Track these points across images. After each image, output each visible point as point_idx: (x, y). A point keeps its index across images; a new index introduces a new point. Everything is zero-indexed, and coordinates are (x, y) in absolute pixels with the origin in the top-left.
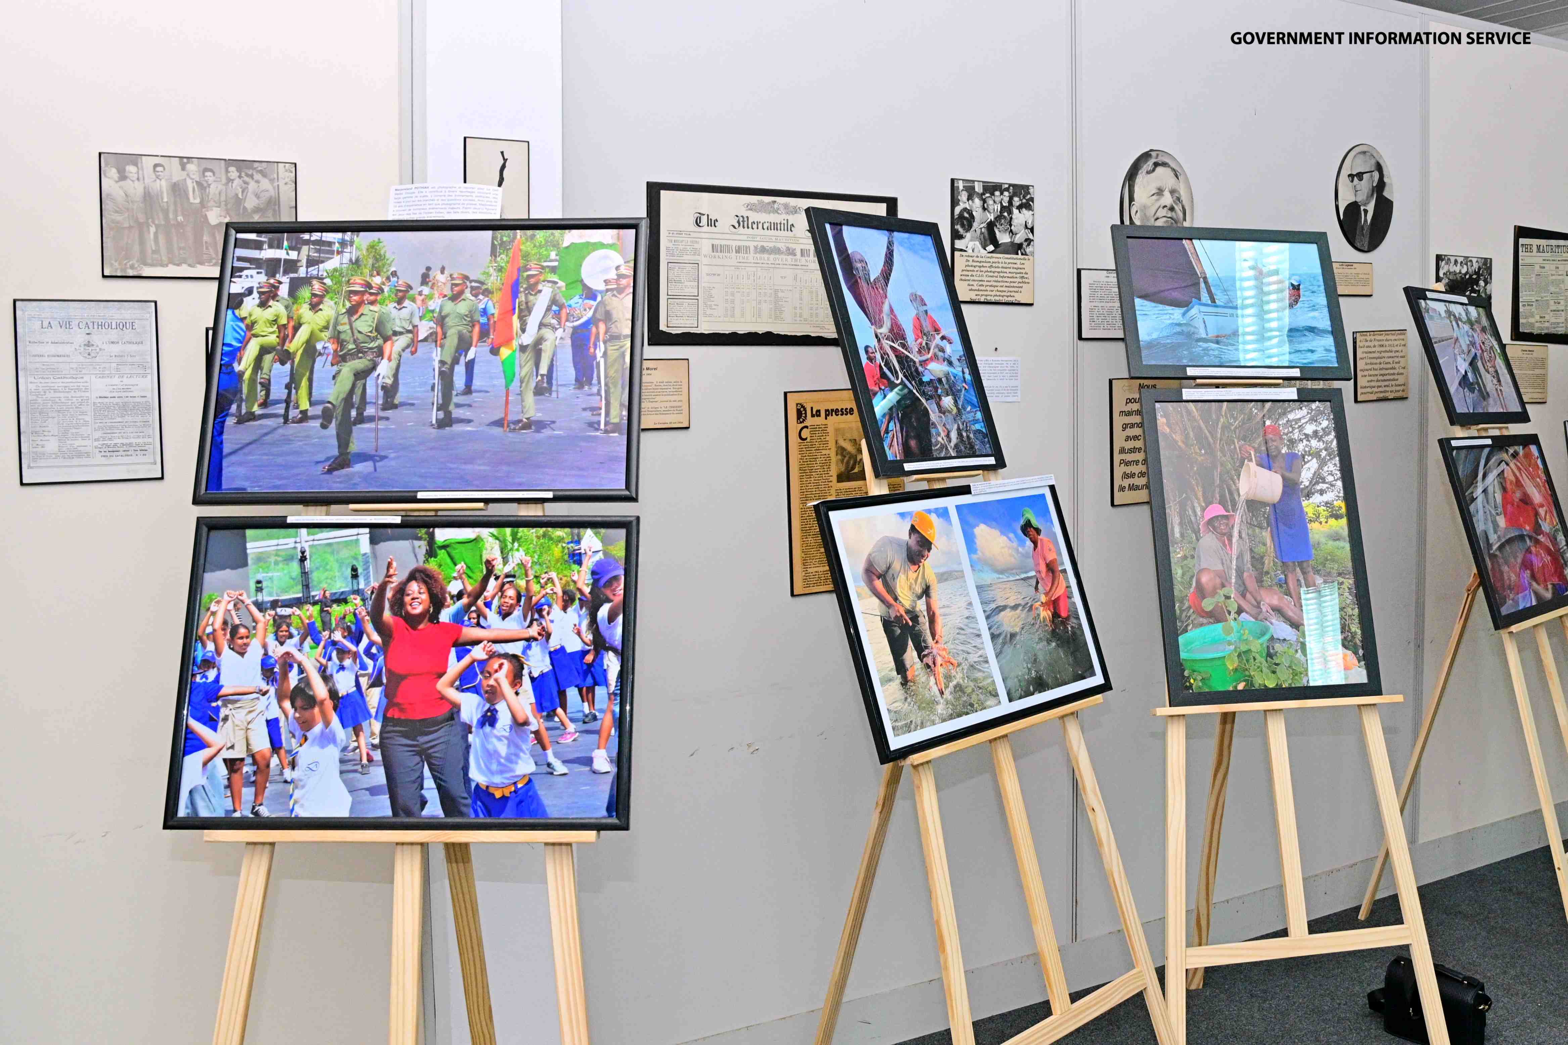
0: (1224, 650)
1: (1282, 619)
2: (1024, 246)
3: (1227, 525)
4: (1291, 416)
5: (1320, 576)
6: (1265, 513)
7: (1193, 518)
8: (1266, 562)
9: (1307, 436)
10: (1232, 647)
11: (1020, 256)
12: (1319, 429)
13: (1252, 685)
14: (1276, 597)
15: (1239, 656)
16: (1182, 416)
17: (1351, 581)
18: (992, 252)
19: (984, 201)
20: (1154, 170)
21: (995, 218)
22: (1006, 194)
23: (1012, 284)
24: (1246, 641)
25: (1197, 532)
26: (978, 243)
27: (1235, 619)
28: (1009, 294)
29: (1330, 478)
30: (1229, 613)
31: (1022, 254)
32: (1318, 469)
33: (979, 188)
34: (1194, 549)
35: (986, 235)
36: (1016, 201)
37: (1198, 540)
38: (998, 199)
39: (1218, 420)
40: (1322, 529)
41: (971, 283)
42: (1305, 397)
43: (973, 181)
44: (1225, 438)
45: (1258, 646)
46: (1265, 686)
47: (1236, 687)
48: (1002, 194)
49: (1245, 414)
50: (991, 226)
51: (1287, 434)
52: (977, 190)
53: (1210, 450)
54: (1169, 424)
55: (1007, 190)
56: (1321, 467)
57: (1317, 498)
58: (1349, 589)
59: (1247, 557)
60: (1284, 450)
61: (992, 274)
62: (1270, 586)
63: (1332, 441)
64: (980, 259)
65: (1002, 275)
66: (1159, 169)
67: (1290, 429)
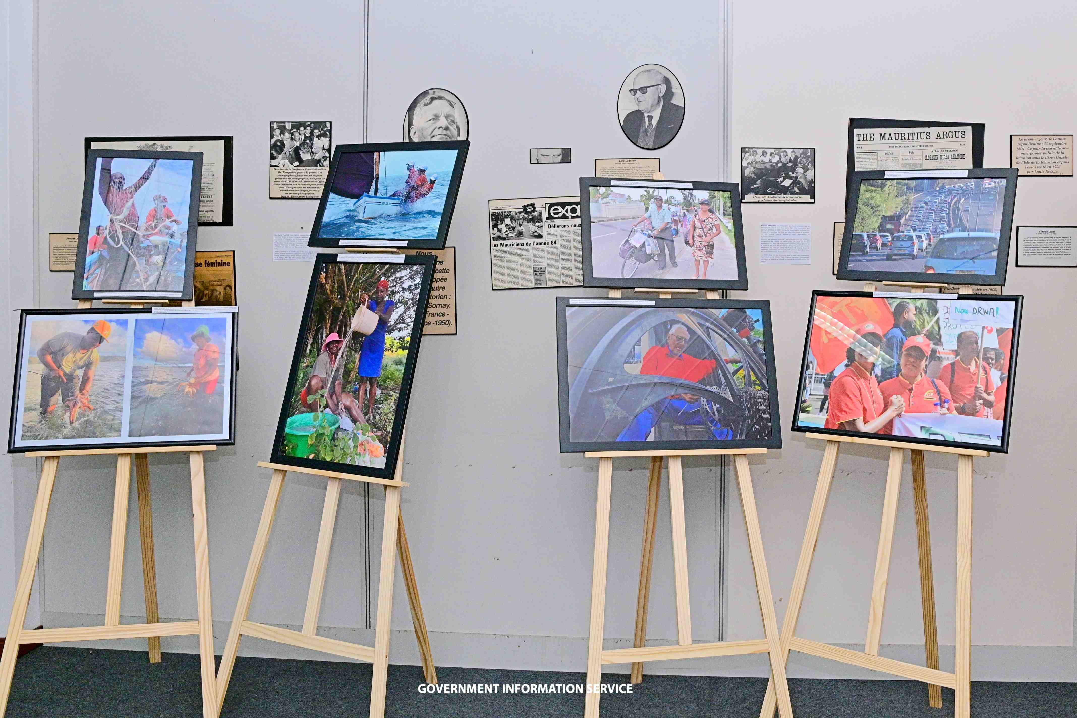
0: (309, 431)
1: (348, 415)
2: (322, 161)
3: (337, 347)
4: (398, 275)
5: (380, 389)
6: (361, 341)
7: (320, 341)
8: (352, 375)
9: (403, 289)
10: (315, 430)
11: (318, 168)
12: (413, 284)
13: (318, 457)
14: (349, 400)
15: (317, 437)
16: (335, 273)
17: (398, 395)
18: (298, 166)
19: (292, 134)
20: (430, 103)
21: (300, 145)
22: (309, 128)
23: (312, 186)
24: (323, 427)
25: (319, 350)
26: (287, 161)
27: (322, 411)
28: (310, 192)
29: (408, 320)
30: (320, 406)
31: (320, 166)
32: (403, 314)
33: (288, 126)
34: (314, 361)
35: (293, 155)
36: (316, 132)
37: (318, 355)
38: (302, 132)
39: (355, 275)
40: (392, 356)
41: (282, 186)
42: (409, 262)
43: (284, 122)
44: (354, 288)
45: (329, 431)
46: (325, 459)
47: (308, 457)
48: (305, 128)
49: (371, 272)
50: (297, 150)
51: (391, 287)
52: (287, 127)
53: (343, 297)
54: (326, 278)
55: (309, 126)
56: (405, 312)
57: (396, 334)
58: (395, 400)
59: (342, 370)
60: (386, 299)
61: (297, 180)
62: (349, 392)
63: (417, 294)
64: (288, 171)
65: (305, 180)
66: (435, 102)
67: (395, 284)
